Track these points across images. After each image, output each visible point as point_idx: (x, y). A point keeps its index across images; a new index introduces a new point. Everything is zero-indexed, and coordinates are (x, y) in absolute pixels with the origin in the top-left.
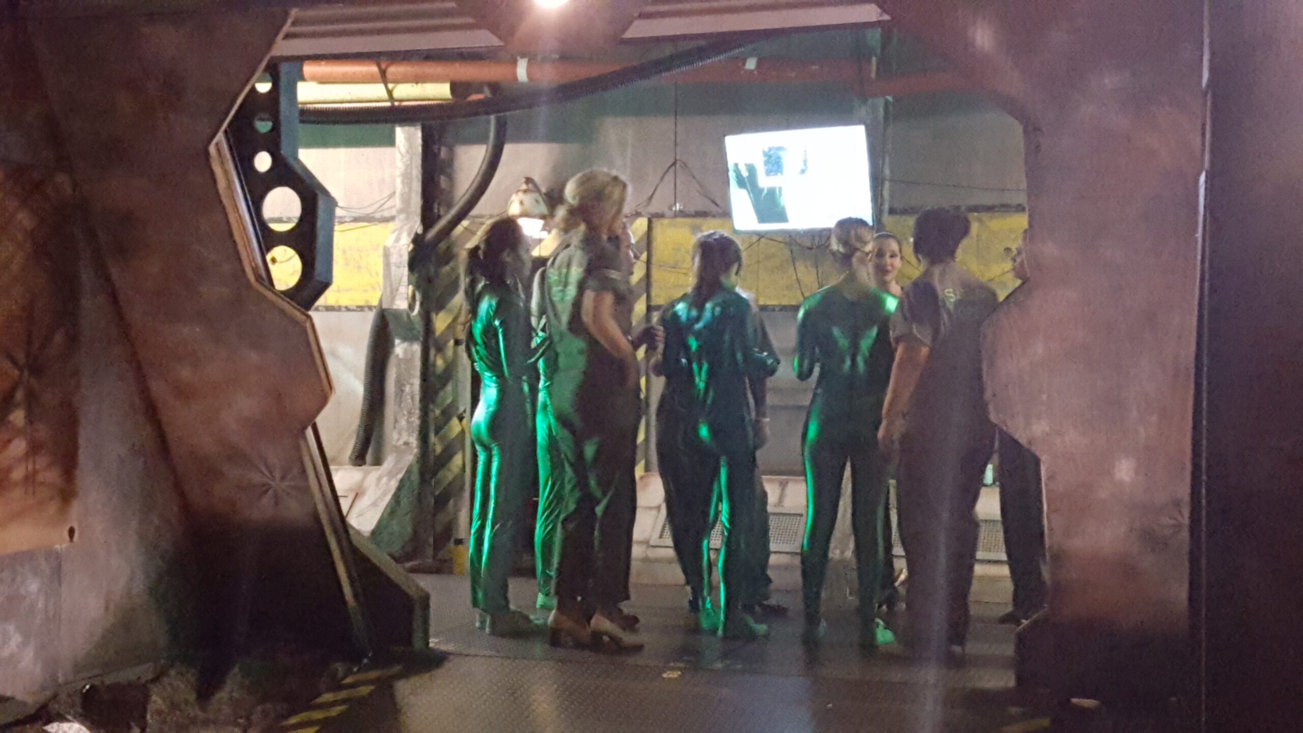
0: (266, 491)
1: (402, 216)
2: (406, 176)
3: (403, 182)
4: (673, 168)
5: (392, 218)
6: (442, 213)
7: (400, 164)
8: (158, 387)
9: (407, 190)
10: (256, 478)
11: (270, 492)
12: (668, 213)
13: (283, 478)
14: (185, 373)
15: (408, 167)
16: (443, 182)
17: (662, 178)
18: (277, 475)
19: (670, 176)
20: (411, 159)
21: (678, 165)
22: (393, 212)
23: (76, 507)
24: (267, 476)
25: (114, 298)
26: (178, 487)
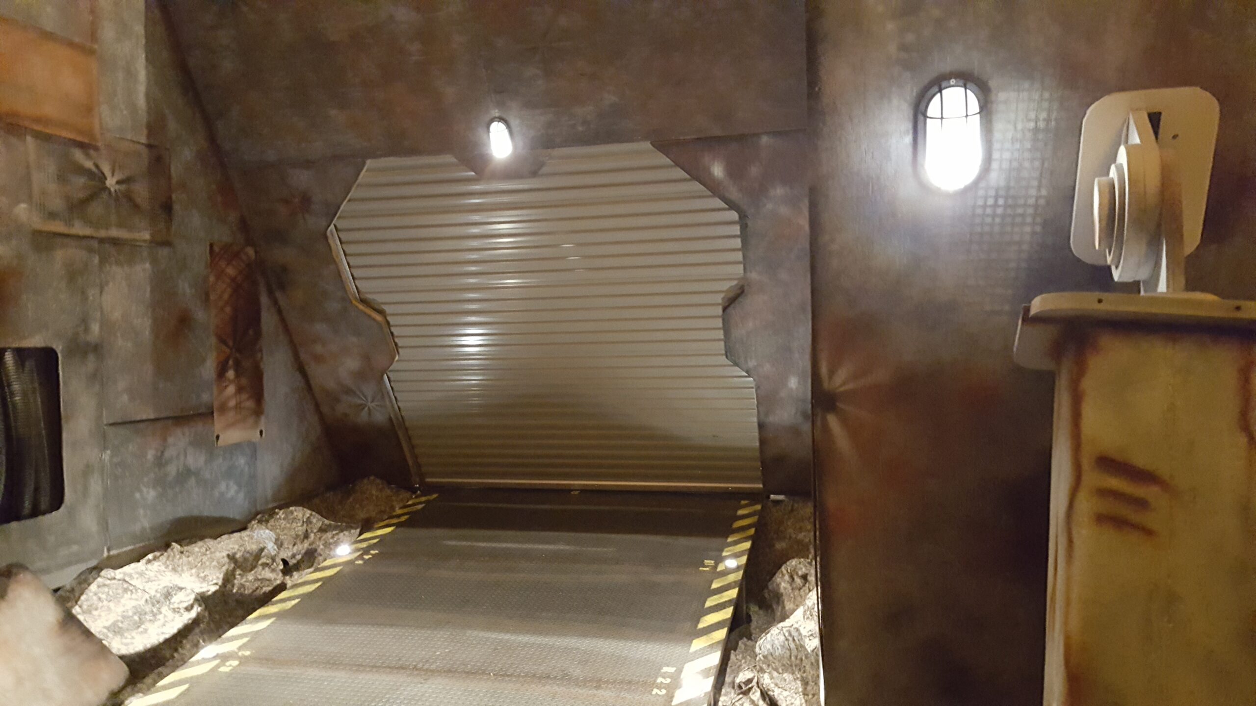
0: (364, 408)
8: (303, 356)
10: (359, 402)
11: (366, 409)
13: (372, 401)
14: (319, 349)
18: (370, 399)
23: (263, 419)
24: (363, 400)
25: (280, 312)
26: (317, 406)
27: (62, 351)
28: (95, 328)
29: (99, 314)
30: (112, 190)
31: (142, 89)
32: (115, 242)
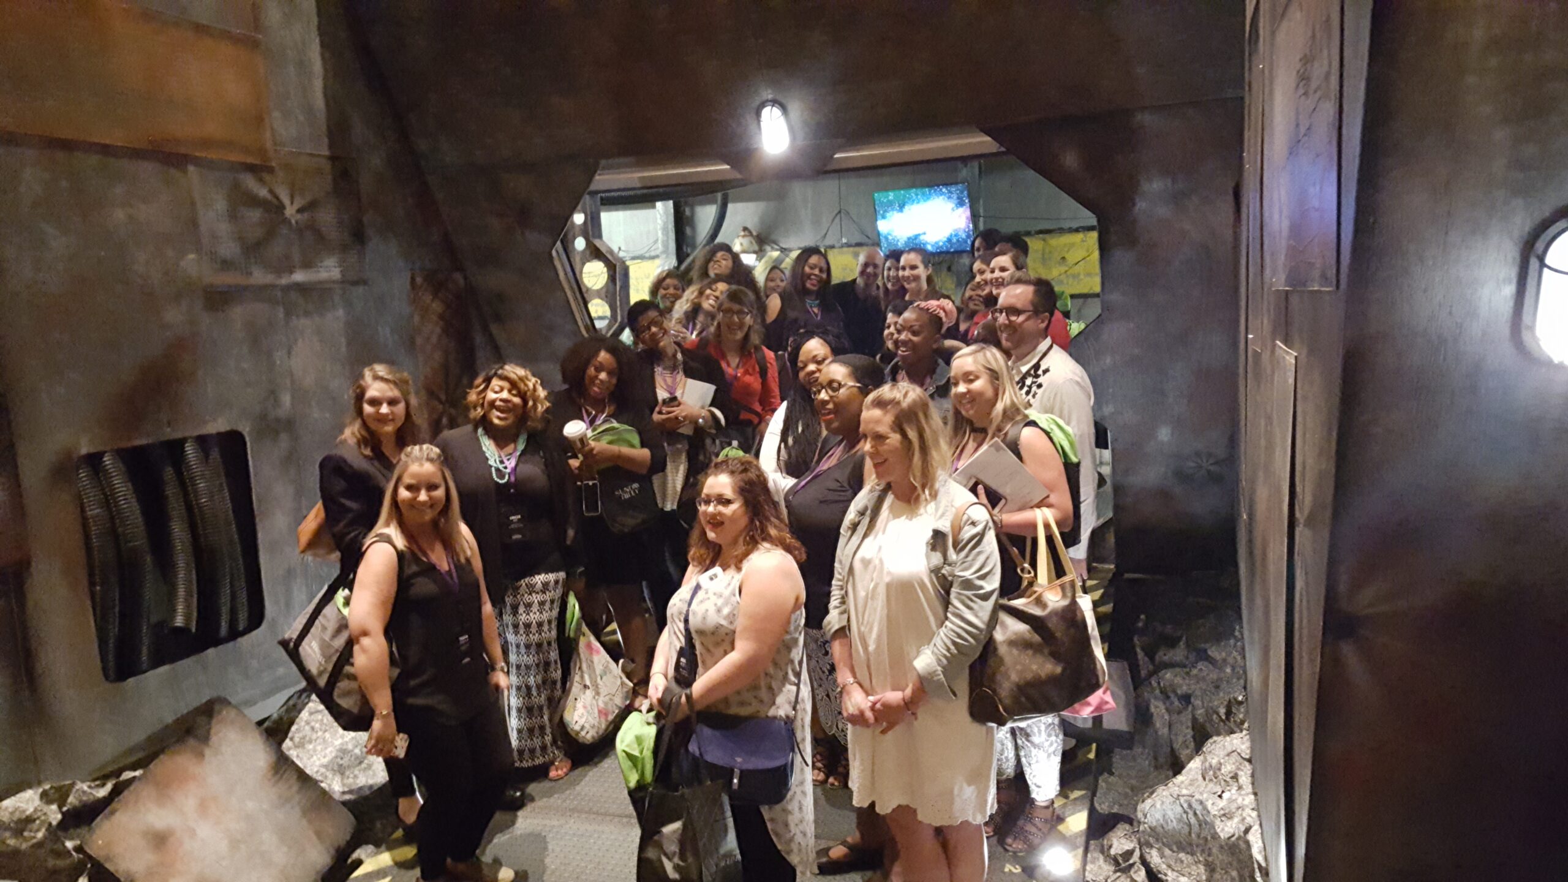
1: (664, 256)
2: (665, 229)
3: (663, 234)
4: (838, 216)
5: (656, 257)
6: (689, 250)
7: (659, 221)
9: (665, 238)
12: (837, 245)
15: (665, 224)
16: (688, 231)
17: (833, 220)
19: (837, 220)
20: (667, 218)
21: (842, 215)
22: (658, 252)
27: (250, 433)
28: (286, 399)
29: (288, 382)
30: (293, 222)
31: (318, 84)
32: (301, 288)
